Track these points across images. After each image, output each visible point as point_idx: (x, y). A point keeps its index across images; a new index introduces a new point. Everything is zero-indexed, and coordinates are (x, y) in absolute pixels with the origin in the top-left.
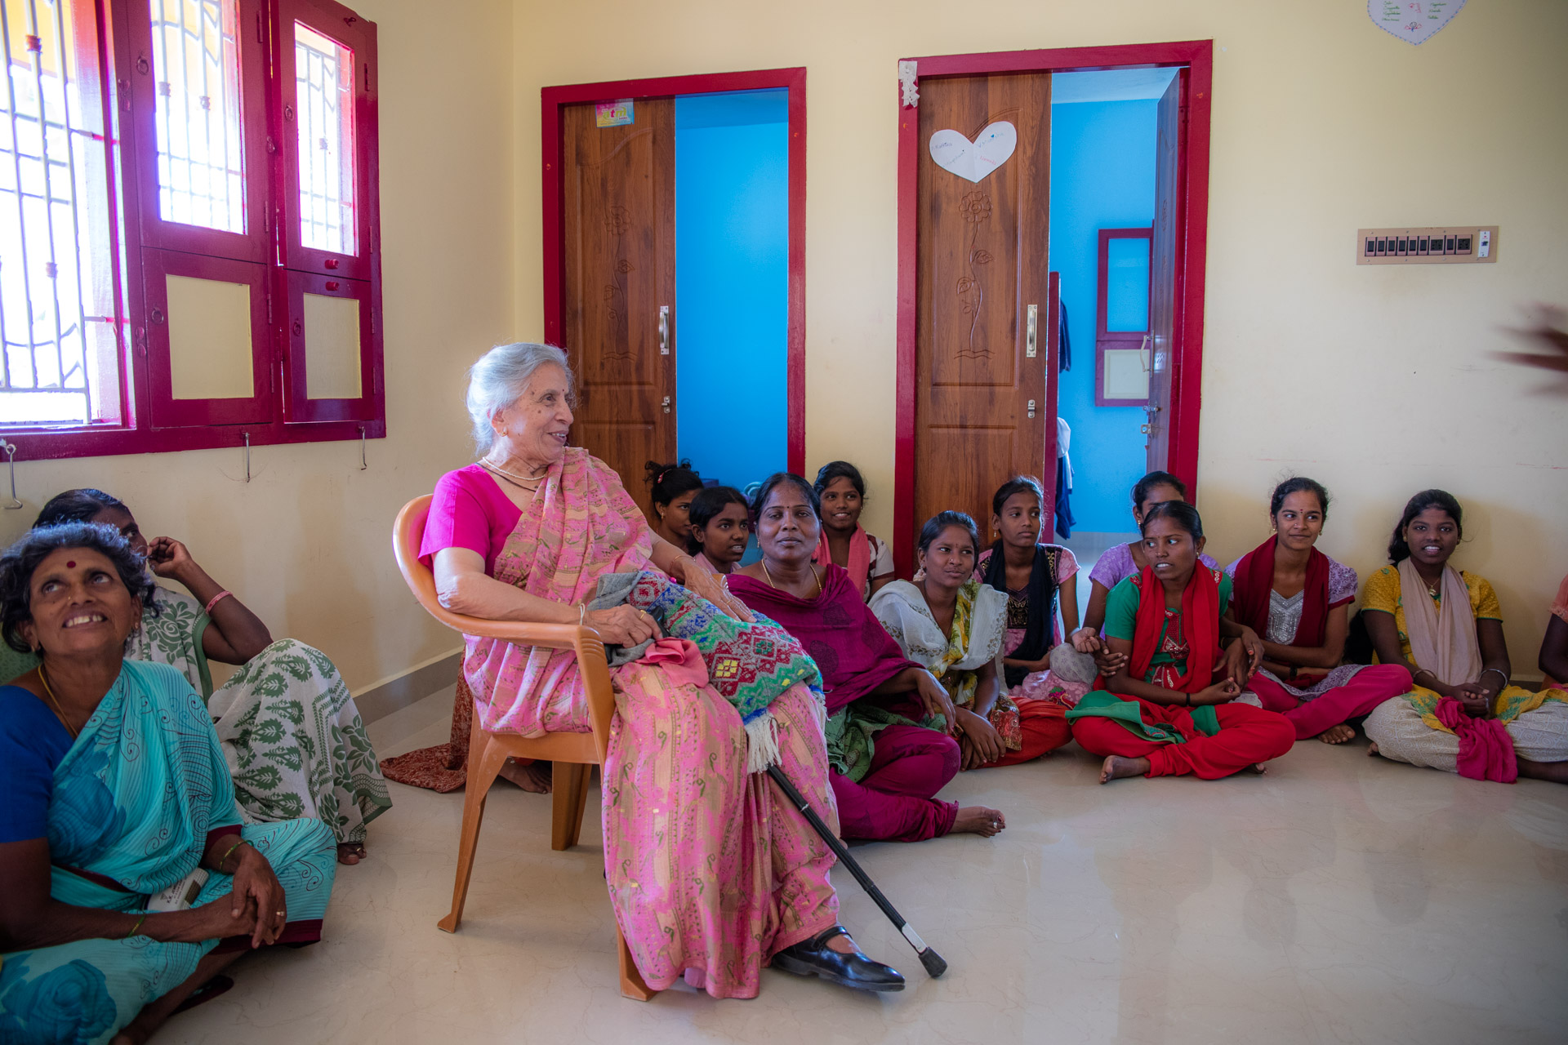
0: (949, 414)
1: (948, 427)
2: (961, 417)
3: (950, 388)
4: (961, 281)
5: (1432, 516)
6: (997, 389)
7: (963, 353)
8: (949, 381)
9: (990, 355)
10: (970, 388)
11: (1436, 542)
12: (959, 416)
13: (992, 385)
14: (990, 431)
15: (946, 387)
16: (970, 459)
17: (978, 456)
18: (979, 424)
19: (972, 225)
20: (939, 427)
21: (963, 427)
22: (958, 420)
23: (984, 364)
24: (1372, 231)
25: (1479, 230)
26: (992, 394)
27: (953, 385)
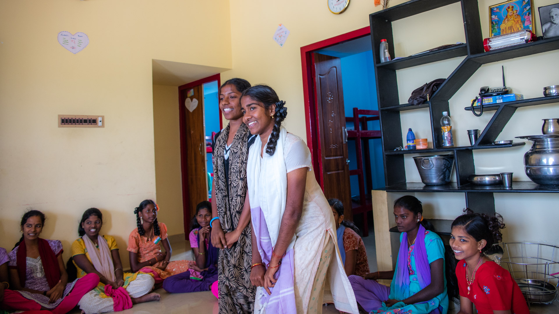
5: (93, 218)
11: (94, 228)
24: (63, 116)
25: (98, 117)
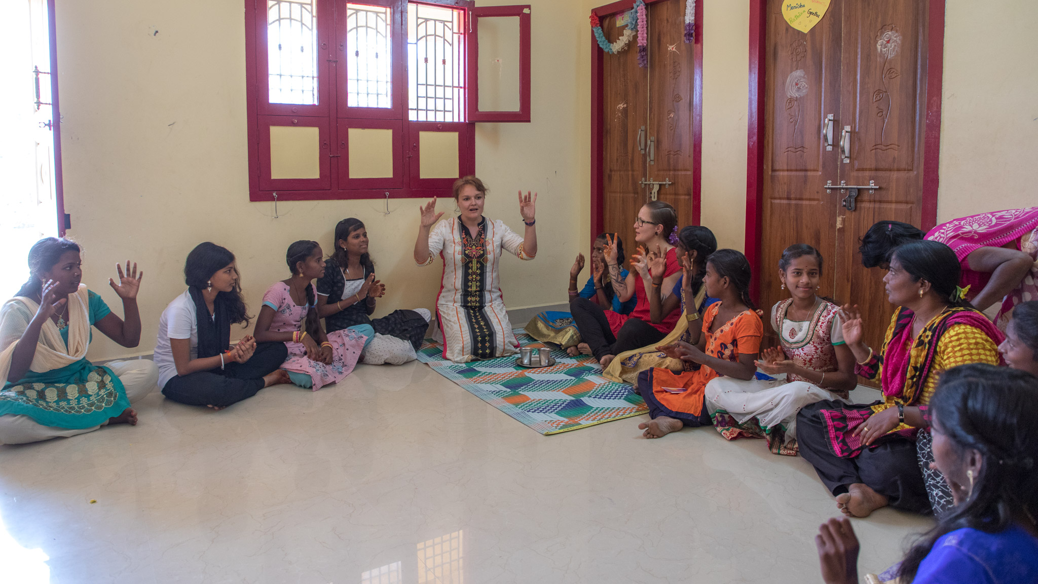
0: (781, 190)
1: (780, 198)
2: (788, 192)
3: (781, 173)
4: (788, 101)
6: (809, 173)
7: (789, 149)
8: (781, 168)
9: (805, 150)
10: (793, 173)
12: (786, 191)
13: (806, 170)
14: (804, 202)
15: (779, 172)
16: (792, 221)
17: (797, 220)
18: (798, 197)
19: (795, 63)
20: (775, 198)
21: (789, 198)
22: (786, 194)
23: (801, 157)
26: (806, 176)
27: (783, 170)
